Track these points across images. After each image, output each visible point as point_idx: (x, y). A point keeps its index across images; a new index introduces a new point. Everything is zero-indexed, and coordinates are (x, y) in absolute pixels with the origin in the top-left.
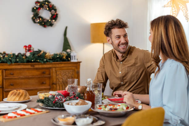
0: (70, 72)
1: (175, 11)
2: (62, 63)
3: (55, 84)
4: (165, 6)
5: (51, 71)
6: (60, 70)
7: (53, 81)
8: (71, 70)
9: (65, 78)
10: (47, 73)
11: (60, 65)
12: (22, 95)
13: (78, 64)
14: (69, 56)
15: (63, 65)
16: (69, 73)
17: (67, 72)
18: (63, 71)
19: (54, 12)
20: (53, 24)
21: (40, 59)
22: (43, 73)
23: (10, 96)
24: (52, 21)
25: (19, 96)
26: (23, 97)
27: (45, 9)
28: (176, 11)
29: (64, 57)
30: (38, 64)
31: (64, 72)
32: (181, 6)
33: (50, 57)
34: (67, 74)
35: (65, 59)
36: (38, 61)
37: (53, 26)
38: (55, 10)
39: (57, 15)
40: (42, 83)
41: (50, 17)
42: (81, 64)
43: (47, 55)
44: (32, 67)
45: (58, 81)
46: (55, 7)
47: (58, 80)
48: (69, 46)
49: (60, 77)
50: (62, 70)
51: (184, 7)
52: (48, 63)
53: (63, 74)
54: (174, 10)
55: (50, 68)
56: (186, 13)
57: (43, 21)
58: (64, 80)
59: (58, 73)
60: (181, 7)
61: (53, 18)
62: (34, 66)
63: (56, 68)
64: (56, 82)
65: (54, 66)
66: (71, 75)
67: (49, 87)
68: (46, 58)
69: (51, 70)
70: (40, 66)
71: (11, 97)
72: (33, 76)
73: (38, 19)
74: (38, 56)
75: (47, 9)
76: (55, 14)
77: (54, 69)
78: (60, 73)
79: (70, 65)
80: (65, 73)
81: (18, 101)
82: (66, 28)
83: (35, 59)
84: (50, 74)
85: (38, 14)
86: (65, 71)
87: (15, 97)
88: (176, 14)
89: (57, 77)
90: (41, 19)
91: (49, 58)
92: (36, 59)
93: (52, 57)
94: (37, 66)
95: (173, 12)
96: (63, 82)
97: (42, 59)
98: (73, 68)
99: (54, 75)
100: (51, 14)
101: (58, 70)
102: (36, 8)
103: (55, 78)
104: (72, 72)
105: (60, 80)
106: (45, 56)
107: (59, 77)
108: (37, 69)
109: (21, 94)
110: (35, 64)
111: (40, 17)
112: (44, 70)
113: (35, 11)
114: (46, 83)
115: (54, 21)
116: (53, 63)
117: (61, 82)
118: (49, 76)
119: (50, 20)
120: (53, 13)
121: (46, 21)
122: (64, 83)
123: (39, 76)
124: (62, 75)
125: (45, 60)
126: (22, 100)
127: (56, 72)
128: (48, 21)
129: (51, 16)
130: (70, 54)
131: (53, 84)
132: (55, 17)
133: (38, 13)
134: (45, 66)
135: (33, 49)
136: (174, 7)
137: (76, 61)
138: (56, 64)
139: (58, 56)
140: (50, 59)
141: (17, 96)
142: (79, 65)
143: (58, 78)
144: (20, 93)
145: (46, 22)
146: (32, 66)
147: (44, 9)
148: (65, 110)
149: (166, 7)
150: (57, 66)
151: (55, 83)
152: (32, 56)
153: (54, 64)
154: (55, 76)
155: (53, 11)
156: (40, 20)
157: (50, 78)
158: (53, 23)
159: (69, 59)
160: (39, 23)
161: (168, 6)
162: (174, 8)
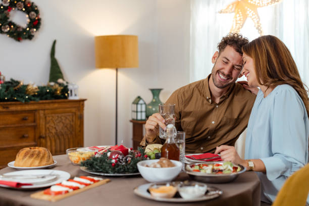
0: (68, 117)
1: (240, 20)
2: (55, 102)
3: (44, 138)
4: (221, 12)
5: (38, 116)
6: (52, 114)
7: (40, 133)
8: (70, 114)
9: (60, 128)
10: (31, 118)
11: (52, 106)
12: (43, 157)
13: (82, 103)
14: (65, 90)
15: (56, 105)
16: (66, 118)
17: (62, 118)
18: (57, 115)
19: (35, 15)
20: (33, 36)
21: (18, 96)
22: (24, 119)
23: (23, 159)
24: (31, 31)
25: (40, 158)
26: (46, 159)
27: (18, 9)
28: (242, 20)
29: (58, 92)
30: (15, 104)
31: (58, 117)
32: (250, 12)
33: (34, 92)
34: (63, 121)
35: (60, 94)
36: (16, 98)
37: (34, 38)
38: (37, 12)
39: (39, 20)
40: (23, 137)
41: (28, 23)
42: (86, 103)
43: (29, 87)
44: (4, 110)
45: (48, 132)
46: (36, 7)
47: (49, 130)
48: (60, 72)
49: (53, 125)
50: (55, 113)
51: (254, 14)
52: (32, 102)
53: (57, 121)
54: (238, 19)
55: (35, 110)
56: (258, 22)
57: (16, 29)
58: (58, 131)
59: (48, 118)
60: (250, 15)
61: (34, 25)
62: (7, 108)
63: (44, 110)
64: (46, 134)
65: (43, 106)
66: (70, 121)
67: (33, 143)
68: (28, 93)
69: (37, 113)
70: (19, 108)
71: (26, 159)
72: (7, 124)
73: (7, 26)
74: (15, 90)
75: (22, 10)
76: (37, 18)
77: (41, 112)
78: (52, 119)
79: (68, 105)
80: (60, 119)
81: (39, 166)
82: (55, 42)
83: (10, 96)
84: (34, 121)
85: (8, 18)
86: (60, 115)
87: (32, 159)
88: (241, 24)
89: (48, 126)
90: (12, 26)
91: (33, 94)
92: (12, 96)
93: (37, 92)
94: (13, 108)
95: (236, 21)
96: (56, 133)
97: (20, 95)
98: (74, 110)
99: (42, 122)
100: (30, 18)
101: (49, 114)
102: (4, 7)
103: (44, 127)
104: (71, 117)
105: (51, 131)
106: (27, 91)
107: (50, 126)
108: (13, 113)
109: (41, 155)
110: (11, 104)
111: (11, 24)
112: (24, 115)
113: (3, 12)
114: (28, 137)
115: (35, 30)
116: (41, 101)
117: (54, 134)
118: (33, 124)
119: (28, 29)
120: (33, 17)
121: (21, 30)
122: (58, 136)
123: (17, 125)
124: (55, 123)
125: (27, 97)
126: (44, 164)
127: (46, 117)
128: (24, 30)
129: (30, 23)
130: (67, 86)
131: (40, 137)
132: (36, 23)
133: (8, 16)
134: (27, 107)
135: (4, 77)
136: (238, 13)
137: (77, 98)
138: (46, 103)
139: (48, 91)
140: (34, 96)
141: (36, 157)
142: (83, 105)
143: (48, 128)
144: (39, 152)
145: (21, 32)
146: (4, 108)
147: (16, 9)
148: (140, 176)
149: (224, 12)
150: (47, 106)
151: (44, 136)
152: (4, 90)
153: (43, 103)
154: (44, 123)
155: (33, 13)
156: (10, 27)
157: (35, 128)
158: (32, 34)
159: (66, 95)
160: (8, 33)
161: (227, 12)
162: (238, 15)
